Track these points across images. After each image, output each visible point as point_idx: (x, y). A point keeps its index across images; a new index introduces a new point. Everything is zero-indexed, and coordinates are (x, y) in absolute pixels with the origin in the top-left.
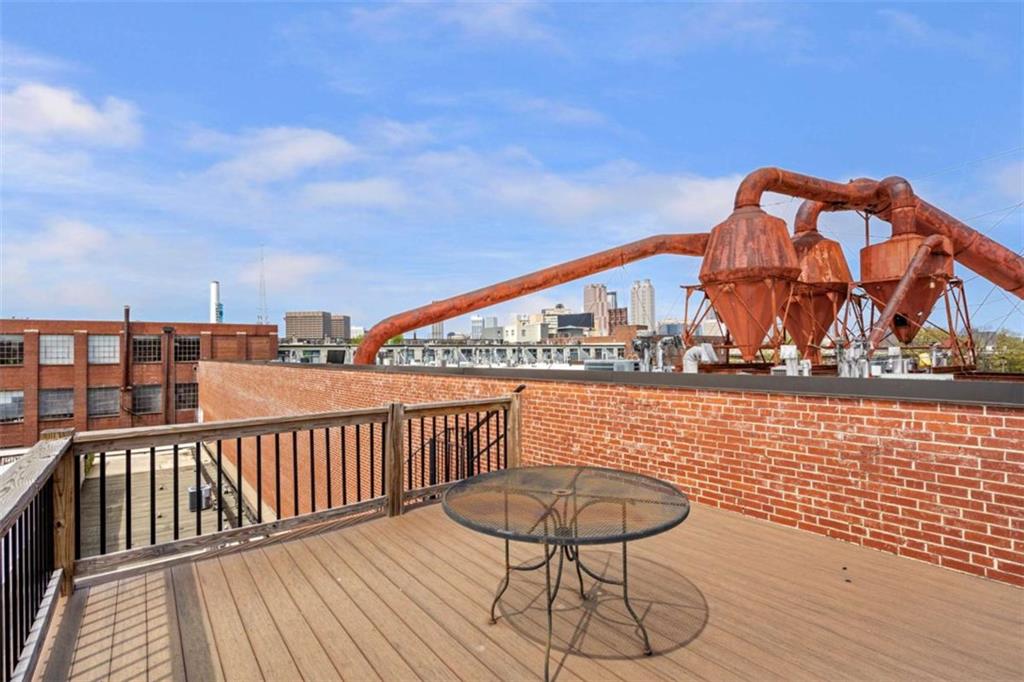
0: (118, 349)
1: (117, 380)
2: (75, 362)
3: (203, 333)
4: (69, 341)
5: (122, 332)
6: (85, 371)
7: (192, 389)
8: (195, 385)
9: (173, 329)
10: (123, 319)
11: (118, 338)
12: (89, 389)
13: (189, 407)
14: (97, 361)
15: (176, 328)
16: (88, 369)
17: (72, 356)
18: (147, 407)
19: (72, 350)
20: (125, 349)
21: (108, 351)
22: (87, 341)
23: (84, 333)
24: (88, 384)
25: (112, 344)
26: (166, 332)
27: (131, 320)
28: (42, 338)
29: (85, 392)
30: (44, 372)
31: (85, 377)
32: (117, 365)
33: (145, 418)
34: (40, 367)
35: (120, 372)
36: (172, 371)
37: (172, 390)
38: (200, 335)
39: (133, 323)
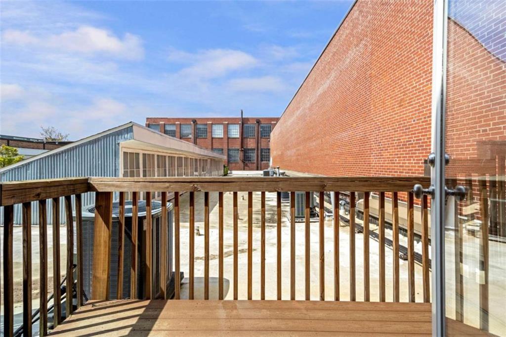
0: (238, 131)
1: (238, 146)
2: (224, 136)
3: (272, 122)
4: (221, 127)
5: (240, 122)
6: (227, 141)
7: (268, 151)
8: (269, 149)
9: (260, 121)
10: (240, 117)
11: (238, 126)
12: (228, 150)
13: (266, 161)
14: (231, 137)
15: (261, 120)
16: (228, 140)
17: (223, 134)
18: (250, 159)
19: (223, 131)
20: (241, 131)
21: (235, 132)
22: (228, 127)
23: (227, 123)
24: (228, 147)
25: (236, 128)
26: (257, 122)
27: (243, 117)
28: (213, 126)
29: (227, 150)
30: (214, 140)
31: (227, 144)
32: (238, 138)
33: (249, 164)
34: (212, 138)
35: (239, 142)
36: (259, 142)
37: (259, 151)
38: (271, 124)
39: (245, 118)
